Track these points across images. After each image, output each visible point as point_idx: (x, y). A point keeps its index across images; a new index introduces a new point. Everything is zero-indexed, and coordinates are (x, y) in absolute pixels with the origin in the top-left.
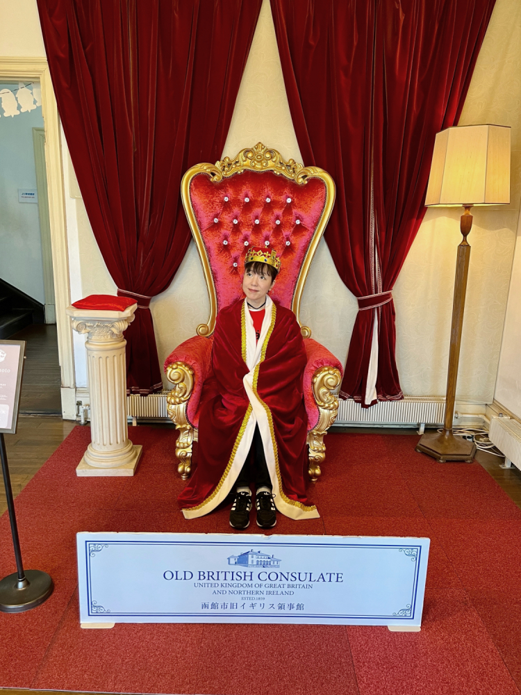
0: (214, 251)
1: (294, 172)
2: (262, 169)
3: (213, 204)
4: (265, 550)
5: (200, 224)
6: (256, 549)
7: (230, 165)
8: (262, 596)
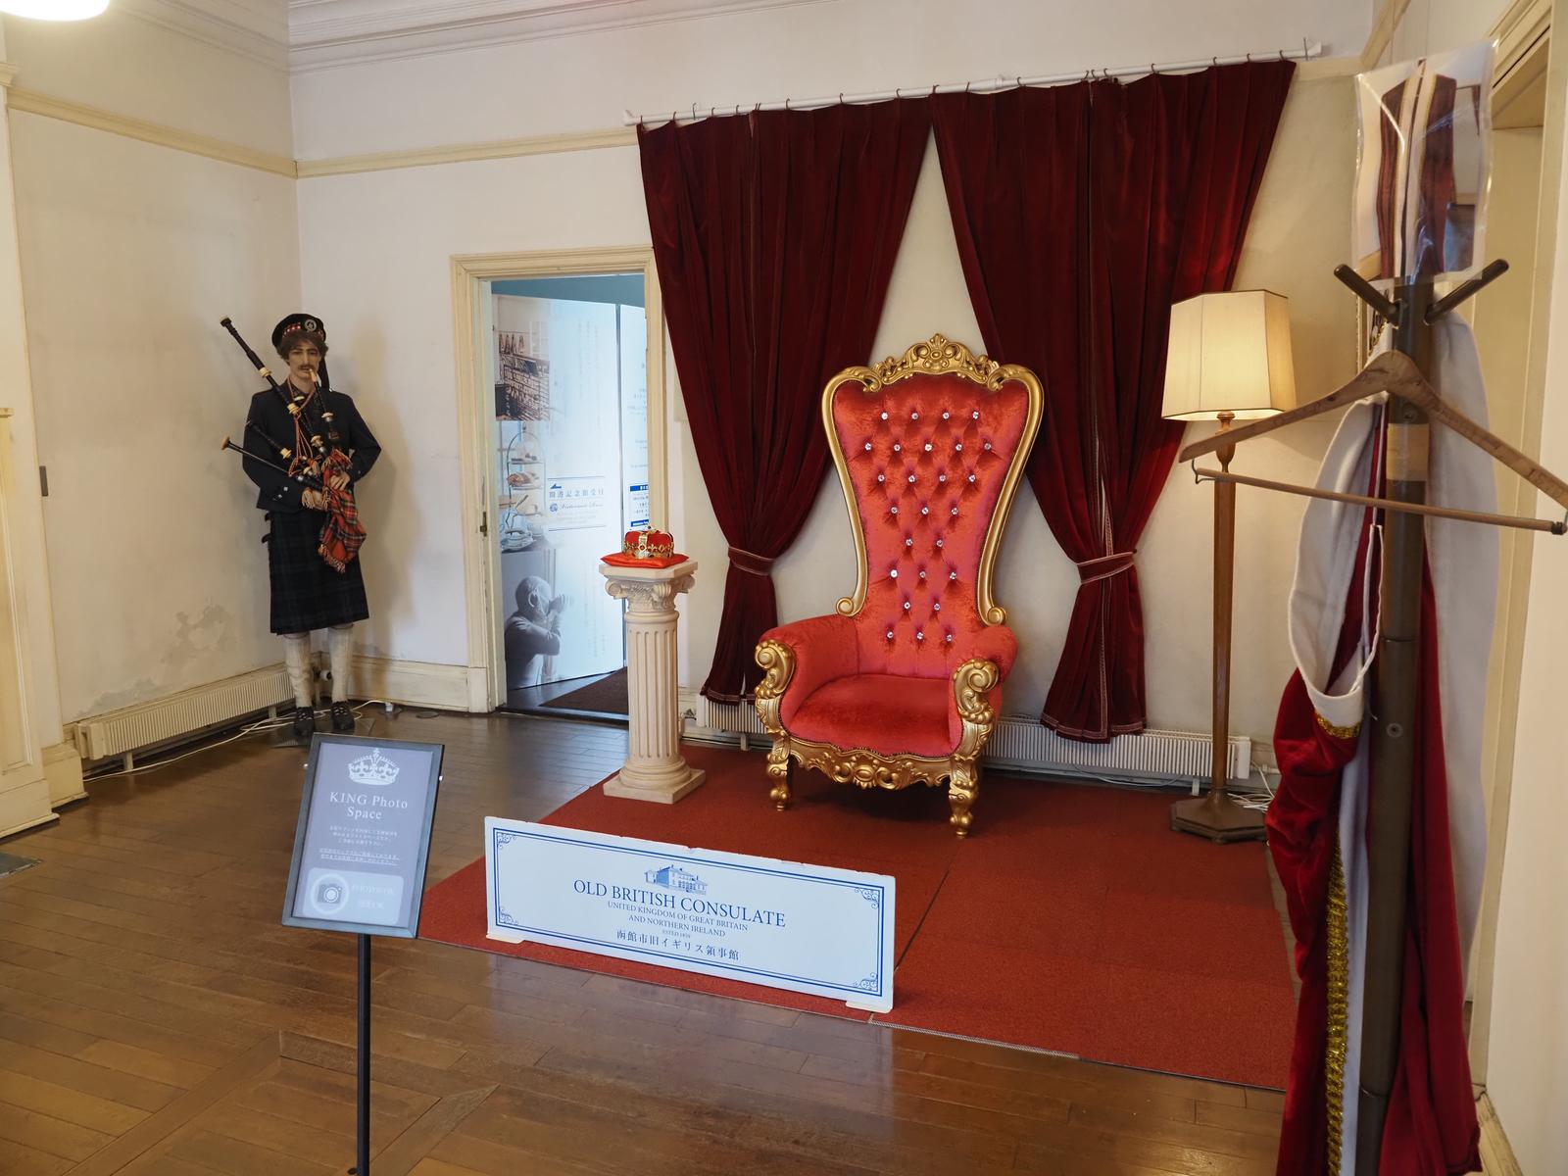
0: (864, 490)
1: (986, 373)
2: (940, 371)
3: (861, 423)
4: (691, 869)
5: (844, 452)
6: (678, 865)
7: (893, 368)
8: (686, 932)
